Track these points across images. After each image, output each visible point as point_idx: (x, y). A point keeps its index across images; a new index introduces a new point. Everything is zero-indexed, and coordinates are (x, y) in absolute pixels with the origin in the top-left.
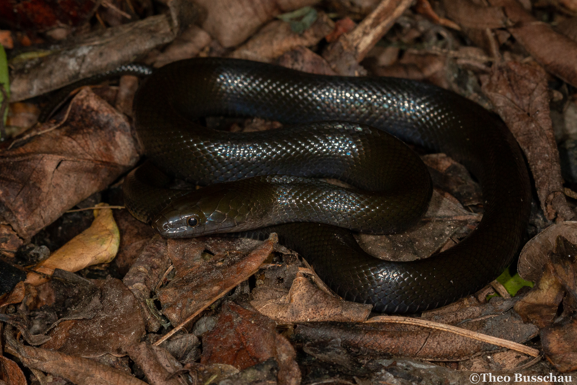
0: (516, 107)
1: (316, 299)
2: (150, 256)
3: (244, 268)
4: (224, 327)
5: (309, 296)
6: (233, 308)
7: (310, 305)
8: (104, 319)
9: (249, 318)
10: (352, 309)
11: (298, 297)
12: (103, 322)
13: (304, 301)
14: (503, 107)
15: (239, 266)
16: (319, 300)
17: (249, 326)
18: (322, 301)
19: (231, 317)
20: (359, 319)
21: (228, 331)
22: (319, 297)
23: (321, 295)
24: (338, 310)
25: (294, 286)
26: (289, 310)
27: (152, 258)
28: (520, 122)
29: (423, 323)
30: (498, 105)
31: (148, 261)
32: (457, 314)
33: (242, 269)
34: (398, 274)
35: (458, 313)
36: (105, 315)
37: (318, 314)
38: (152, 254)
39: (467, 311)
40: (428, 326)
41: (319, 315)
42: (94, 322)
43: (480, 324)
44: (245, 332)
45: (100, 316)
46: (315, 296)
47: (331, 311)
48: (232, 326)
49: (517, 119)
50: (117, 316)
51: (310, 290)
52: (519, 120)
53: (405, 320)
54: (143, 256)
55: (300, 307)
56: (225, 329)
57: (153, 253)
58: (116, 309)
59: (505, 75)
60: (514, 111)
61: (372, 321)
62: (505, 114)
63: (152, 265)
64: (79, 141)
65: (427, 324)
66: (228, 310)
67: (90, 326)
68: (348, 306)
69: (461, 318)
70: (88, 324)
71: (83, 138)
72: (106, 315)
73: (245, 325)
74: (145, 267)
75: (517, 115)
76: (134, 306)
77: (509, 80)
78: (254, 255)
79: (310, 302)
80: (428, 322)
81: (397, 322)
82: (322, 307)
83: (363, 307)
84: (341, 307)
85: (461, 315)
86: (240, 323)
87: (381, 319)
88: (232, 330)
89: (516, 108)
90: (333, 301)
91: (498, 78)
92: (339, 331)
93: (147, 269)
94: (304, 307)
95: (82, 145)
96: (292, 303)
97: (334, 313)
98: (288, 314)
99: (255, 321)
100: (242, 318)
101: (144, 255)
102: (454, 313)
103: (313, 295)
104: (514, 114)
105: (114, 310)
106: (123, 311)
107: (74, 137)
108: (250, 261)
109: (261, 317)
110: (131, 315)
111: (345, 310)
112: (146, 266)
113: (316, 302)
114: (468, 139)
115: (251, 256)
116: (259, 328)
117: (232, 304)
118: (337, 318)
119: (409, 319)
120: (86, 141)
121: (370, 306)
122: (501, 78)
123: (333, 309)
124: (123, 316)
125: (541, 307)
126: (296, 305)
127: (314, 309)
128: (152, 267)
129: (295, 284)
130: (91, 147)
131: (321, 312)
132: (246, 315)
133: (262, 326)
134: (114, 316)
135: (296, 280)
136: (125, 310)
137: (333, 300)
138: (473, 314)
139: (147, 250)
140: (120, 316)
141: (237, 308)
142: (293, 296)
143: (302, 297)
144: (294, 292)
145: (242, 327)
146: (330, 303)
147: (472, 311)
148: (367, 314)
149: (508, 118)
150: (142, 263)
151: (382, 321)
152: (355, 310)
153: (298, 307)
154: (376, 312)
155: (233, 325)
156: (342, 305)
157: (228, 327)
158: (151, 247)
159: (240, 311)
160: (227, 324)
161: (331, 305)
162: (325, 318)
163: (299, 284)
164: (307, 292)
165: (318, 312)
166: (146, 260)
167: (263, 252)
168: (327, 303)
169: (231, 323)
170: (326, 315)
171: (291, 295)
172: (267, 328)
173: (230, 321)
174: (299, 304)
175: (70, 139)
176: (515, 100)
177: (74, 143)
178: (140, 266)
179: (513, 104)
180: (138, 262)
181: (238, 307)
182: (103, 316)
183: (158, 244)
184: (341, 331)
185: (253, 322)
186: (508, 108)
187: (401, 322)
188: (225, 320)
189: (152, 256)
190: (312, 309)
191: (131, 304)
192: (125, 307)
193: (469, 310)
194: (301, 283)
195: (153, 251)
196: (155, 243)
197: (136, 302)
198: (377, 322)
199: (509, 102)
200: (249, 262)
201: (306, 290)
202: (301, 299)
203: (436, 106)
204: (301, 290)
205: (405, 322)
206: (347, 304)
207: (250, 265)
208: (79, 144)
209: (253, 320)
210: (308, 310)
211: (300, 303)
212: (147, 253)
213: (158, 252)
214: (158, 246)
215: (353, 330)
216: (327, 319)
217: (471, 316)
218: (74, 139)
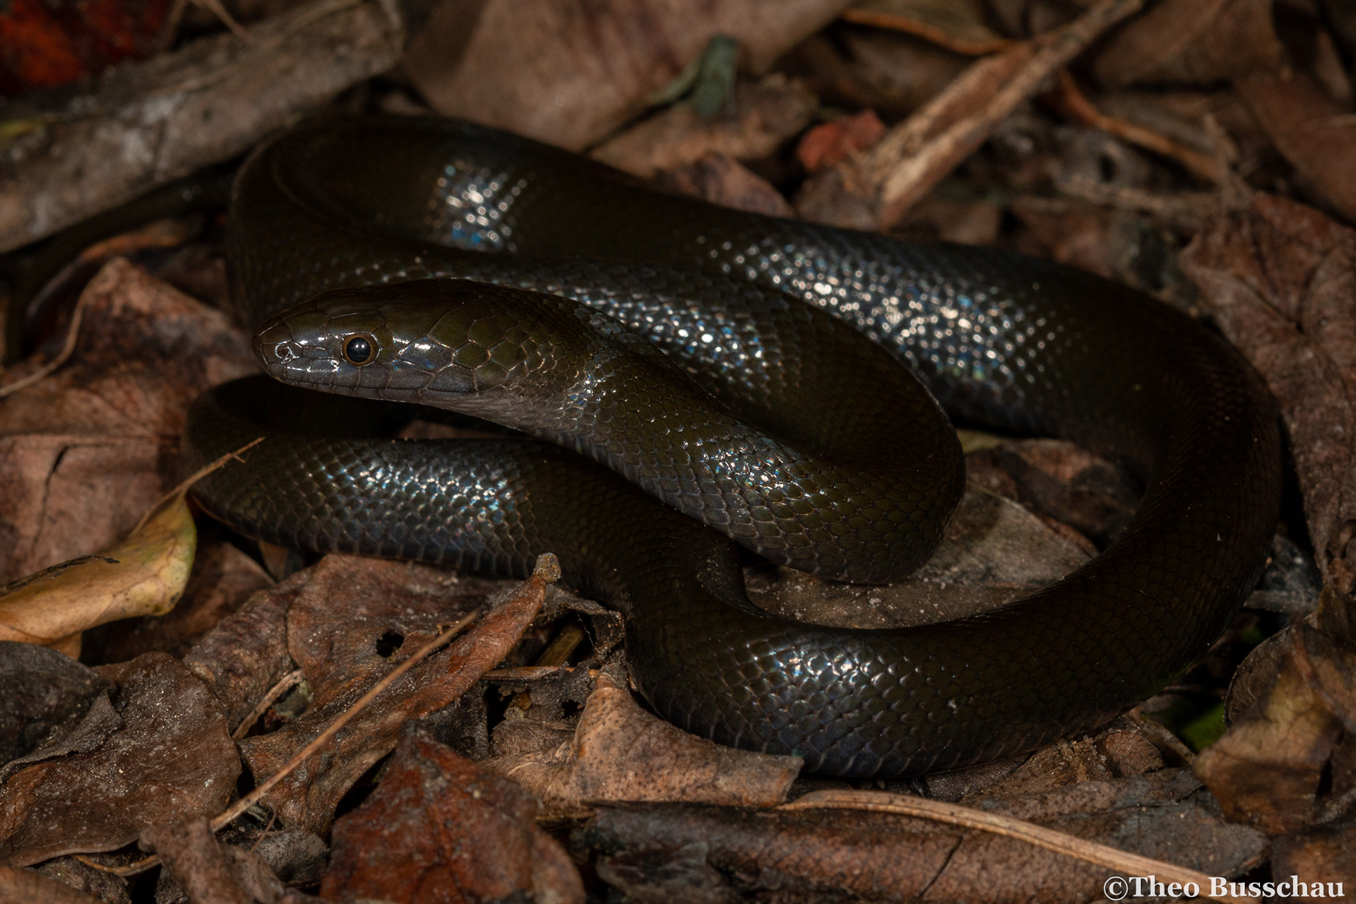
0: (1270, 309)
1: (648, 745)
2: (228, 642)
3: (469, 655)
4: (397, 801)
5: (629, 738)
6: (428, 749)
7: (629, 764)
8: (127, 752)
9: (468, 782)
10: (746, 770)
11: (599, 741)
12: (123, 761)
13: (614, 751)
14: (1231, 306)
15: (455, 653)
16: (656, 748)
17: (465, 803)
18: (663, 751)
19: (420, 773)
20: (766, 798)
21: (406, 812)
22: (654, 740)
23: (662, 735)
24: (706, 774)
25: (589, 715)
26: (573, 778)
27: (233, 646)
28: (1274, 347)
29: (943, 811)
30: (1219, 301)
31: (220, 654)
32: (1046, 798)
33: (463, 658)
34: (854, 665)
35: (1049, 797)
36: (129, 743)
37: (651, 786)
38: (234, 637)
39: (1075, 792)
40: (955, 820)
41: (654, 788)
42: (100, 763)
43: (1107, 822)
44: (454, 819)
45: (117, 746)
46: (644, 738)
47: (687, 775)
48: (417, 800)
49: (1268, 338)
50: (163, 742)
51: (631, 722)
52: (1274, 341)
53: (891, 802)
54: (210, 641)
55: (604, 769)
56: (399, 805)
57: (241, 635)
58: (159, 724)
59: (1246, 230)
60: (1262, 318)
61: (802, 804)
62: (1238, 325)
63: (232, 665)
64: (109, 395)
65: (952, 814)
66: (413, 753)
67: (88, 772)
68: (734, 761)
69: (1056, 809)
70: (83, 768)
71: (119, 386)
72: (133, 743)
73: (455, 802)
74: (208, 666)
75: (1269, 330)
76: (208, 715)
77: (1256, 243)
78: (495, 617)
79: (631, 753)
80: (955, 808)
81: (870, 806)
82: (661, 767)
83: (774, 765)
84: (713, 766)
85: (1057, 803)
86: (442, 795)
87: (828, 798)
88: (416, 812)
89: (1265, 312)
90: (695, 750)
91: (1227, 239)
92: (704, 821)
93: (215, 673)
94: (614, 768)
95: (118, 403)
96: (581, 760)
97: (696, 781)
98: (572, 788)
99: (482, 792)
100: (449, 781)
101: (213, 637)
102: (1038, 796)
103: (638, 735)
104: (1259, 326)
105: (153, 728)
106: (180, 729)
107: (94, 386)
108: (486, 634)
109: (502, 783)
110: (200, 737)
111: (726, 773)
112: (214, 664)
113: (645, 755)
114: (1137, 387)
115: (488, 622)
116: (493, 813)
117: (426, 740)
118: (704, 795)
119: (903, 800)
120: (128, 393)
121: (796, 762)
122: (1235, 239)
123: (694, 771)
124: (180, 742)
125: (1273, 774)
126: (591, 765)
127: (640, 772)
128: (230, 670)
129: (592, 708)
130: (142, 405)
131: (659, 781)
132: (460, 773)
133: (502, 809)
134: (155, 744)
135: (596, 697)
136: (185, 727)
137: (693, 747)
138: (1092, 800)
139: (224, 628)
140: (172, 741)
141: (437, 751)
142: (585, 739)
143: (608, 742)
144: (588, 729)
145: (447, 804)
146: (684, 755)
147: (1089, 793)
148: (787, 784)
149: (1244, 336)
150: (205, 657)
151: (830, 805)
152: (753, 771)
153: (598, 768)
154: (811, 778)
155: (422, 798)
156: (717, 759)
157: (409, 800)
158: (238, 622)
159: (447, 760)
160: (407, 793)
161: (688, 762)
162: (670, 797)
163: (600, 707)
164: (623, 727)
165: (653, 781)
166: (216, 651)
167: (518, 607)
168: (678, 756)
169: (417, 793)
170: (673, 789)
171: (580, 738)
172: (512, 815)
173: (415, 786)
174: (601, 762)
175: (83, 394)
176: (1269, 296)
177: (97, 402)
178: (196, 664)
179: (1258, 302)
180: (196, 653)
181: (442, 749)
182: (124, 744)
183: (255, 613)
184: (711, 822)
185: (477, 794)
186: (1245, 309)
187: (882, 808)
188: (401, 782)
189: (235, 641)
190: (636, 775)
191: (200, 710)
192: (184, 717)
193: (1079, 790)
194: (608, 703)
195: (240, 630)
196: (250, 612)
197: (213, 703)
198: (817, 808)
199: (1251, 295)
200: (483, 639)
201: (621, 723)
202: (606, 748)
203: (1032, 308)
204: (608, 723)
205: (891, 808)
206: (730, 756)
207: (486, 645)
208: (110, 403)
209: (478, 788)
210: (626, 777)
211: (604, 758)
212: (223, 633)
213: (252, 635)
214: (255, 620)
215: (744, 821)
216: (676, 795)
217: (1085, 805)
218: (96, 392)
